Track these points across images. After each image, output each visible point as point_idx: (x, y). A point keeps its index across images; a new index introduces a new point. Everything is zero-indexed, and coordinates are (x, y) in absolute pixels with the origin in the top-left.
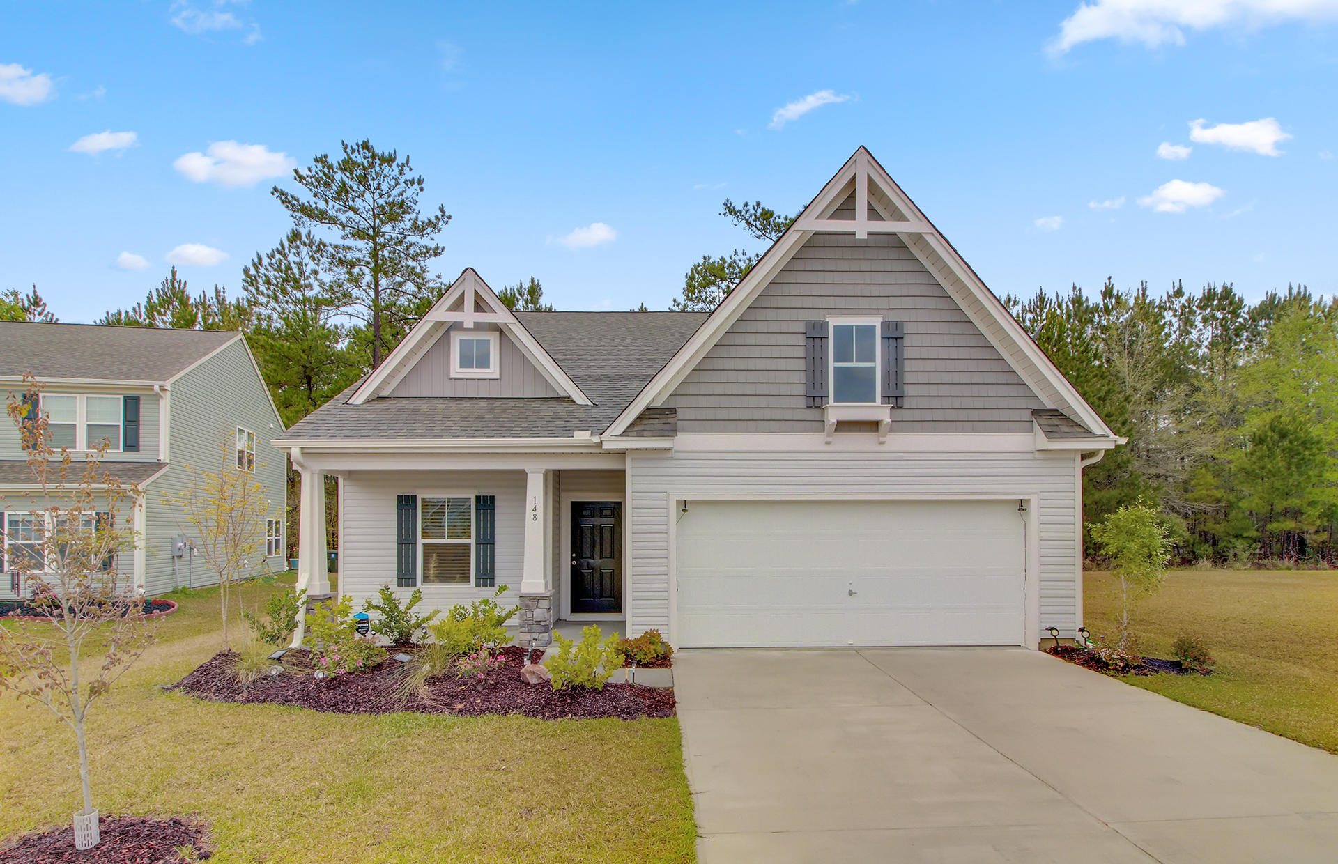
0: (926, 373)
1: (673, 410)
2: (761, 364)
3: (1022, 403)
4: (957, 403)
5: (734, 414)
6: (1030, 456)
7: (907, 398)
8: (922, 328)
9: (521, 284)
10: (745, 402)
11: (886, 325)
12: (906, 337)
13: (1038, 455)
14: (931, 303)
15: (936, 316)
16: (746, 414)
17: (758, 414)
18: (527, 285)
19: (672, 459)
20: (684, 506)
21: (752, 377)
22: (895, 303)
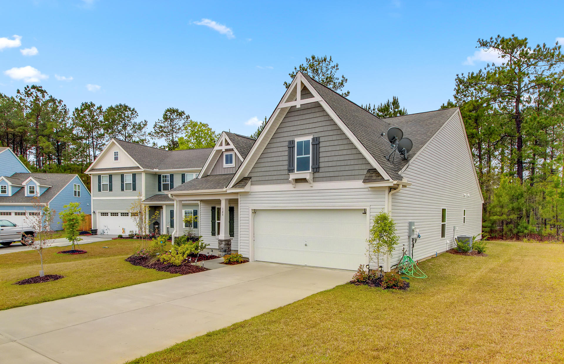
0: (328, 157)
1: (251, 178)
2: (275, 159)
3: (364, 167)
4: (339, 169)
5: (267, 178)
6: (367, 190)
7: (321, 168)
8: (326, 139)
9: (388, 101)
10: (270, 173)
11: (313, 139)
12: (321, 143)
13: (370, 189)
14: (330, 128)
15: (331, 133)
16: (270, 178)
17: (274, 178)
18: (391, 100)
19: (250, 195)
20: (255, 211)
21: (272, 164)
22: (317, 130)
